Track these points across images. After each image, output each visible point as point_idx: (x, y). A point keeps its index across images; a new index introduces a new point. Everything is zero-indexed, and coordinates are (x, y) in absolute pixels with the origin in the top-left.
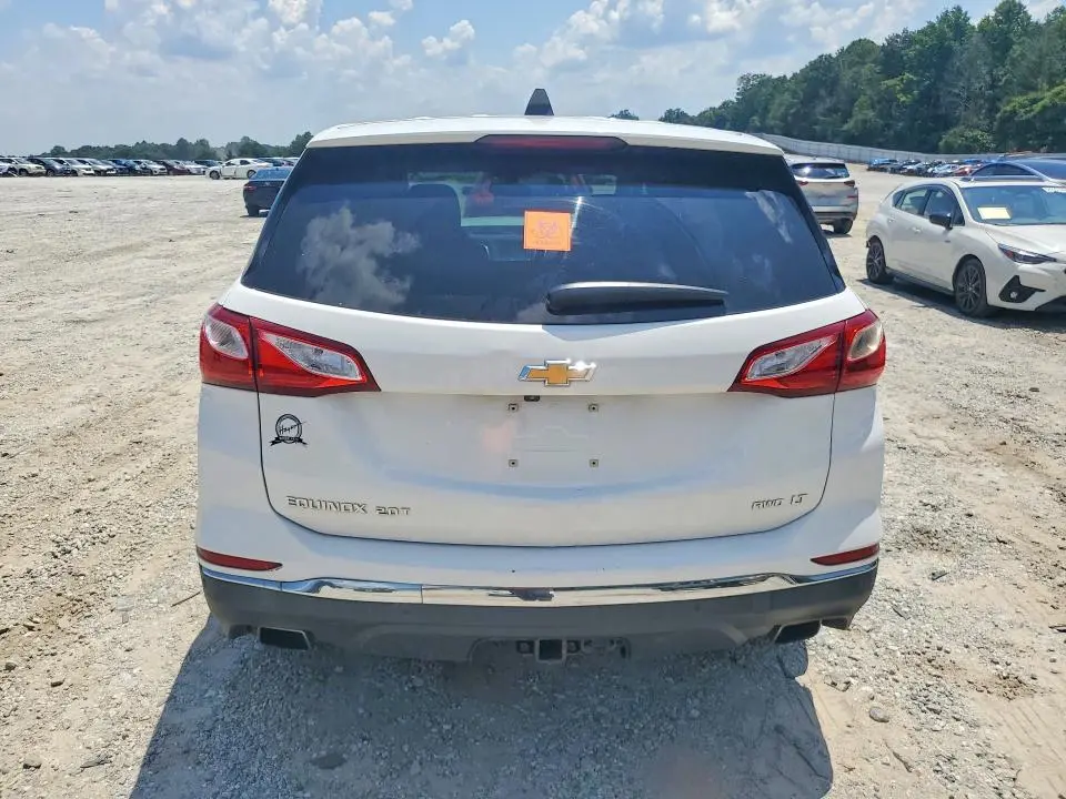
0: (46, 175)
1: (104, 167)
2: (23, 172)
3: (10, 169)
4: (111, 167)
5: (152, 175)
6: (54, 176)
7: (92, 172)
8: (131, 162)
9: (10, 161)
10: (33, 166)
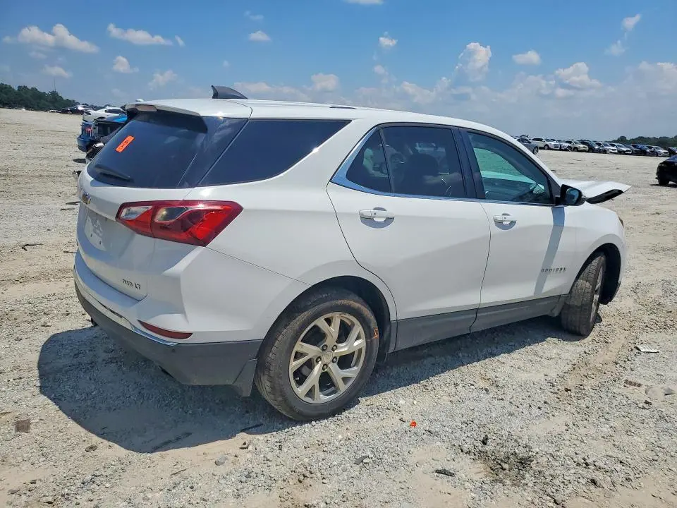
0: (588, 152)
1: (625, 149)
2: (576, 149)
3: (569, 147)
4: (629, 149)
5: (657, 156)
6: (593, 152)
7: (616, 151)
8: (645, 147)
9: (570, 143)
10: (582, 146)
